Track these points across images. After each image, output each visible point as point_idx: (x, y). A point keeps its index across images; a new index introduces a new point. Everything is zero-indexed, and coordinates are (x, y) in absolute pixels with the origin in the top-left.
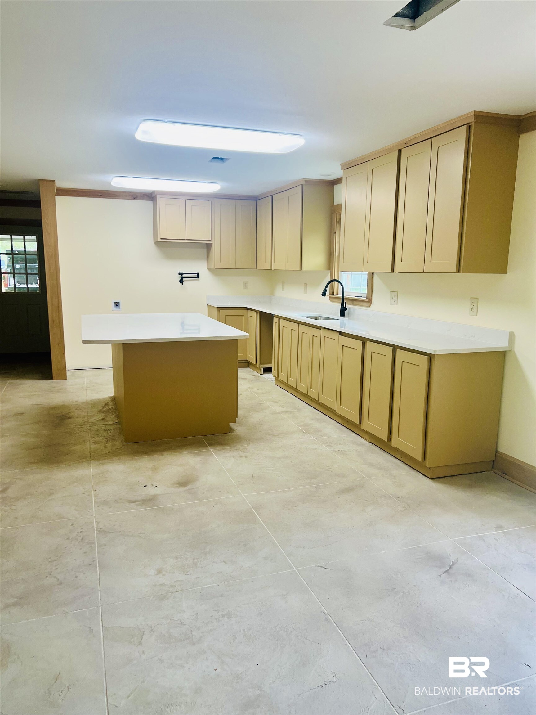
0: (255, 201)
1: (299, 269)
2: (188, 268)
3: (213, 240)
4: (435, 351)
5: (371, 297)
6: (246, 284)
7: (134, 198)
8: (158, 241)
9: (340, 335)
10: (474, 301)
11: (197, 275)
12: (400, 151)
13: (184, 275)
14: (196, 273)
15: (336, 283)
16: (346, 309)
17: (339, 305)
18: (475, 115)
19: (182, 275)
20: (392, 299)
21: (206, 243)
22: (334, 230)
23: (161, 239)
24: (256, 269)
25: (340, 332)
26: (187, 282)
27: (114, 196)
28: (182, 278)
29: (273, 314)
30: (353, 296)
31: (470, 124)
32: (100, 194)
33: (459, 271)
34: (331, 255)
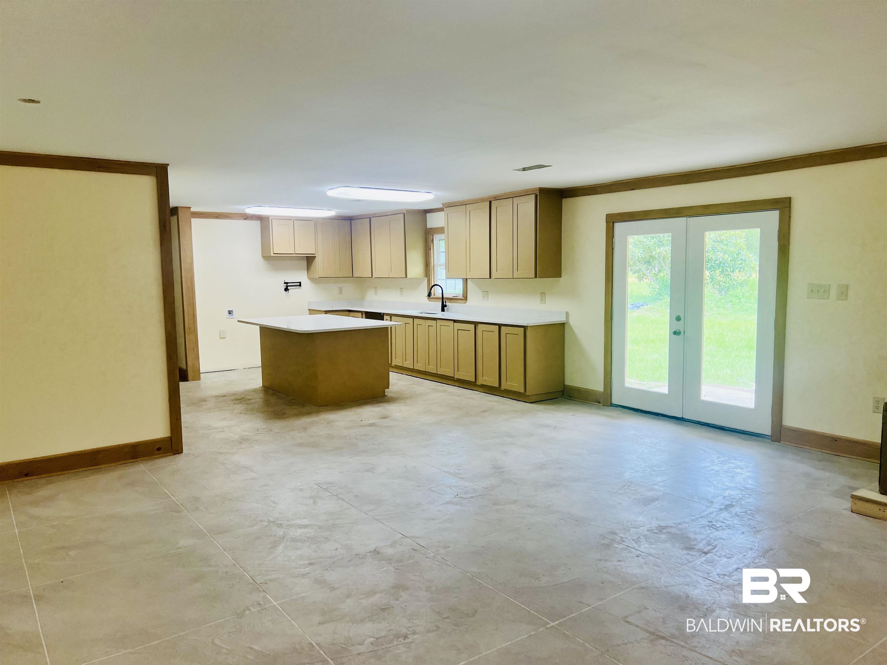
0: (350, 221)
1: (405, 277)
2: (292, 278)
3: (317, 253)
4: (528, 324)
5: (467, 296)
6: (341, 291)
7: (245, 219)
8: (272, 255)
9: (454, 322)
10: (543, 294)
11: (299, 283)
12: (490, 202)
13: (288, 284)
14: (299, 282)
15: (435, 286)
16: (446, 306)
17: (440, 303)
18: (539, 189)
19: (287, 284)
20: (484, 297)
21: (306, 256)
22: (429, 247)
23: (274, 254)
24: (353, 277)
25: (454, 320)
26: (292, 290)
27: (228, 217)
28: (287, 286)
29: (381, 313)
30: (451, 296)
31: (537, 194)
32: (216, 216)
33: (536, 277)
34: (427, 266)
